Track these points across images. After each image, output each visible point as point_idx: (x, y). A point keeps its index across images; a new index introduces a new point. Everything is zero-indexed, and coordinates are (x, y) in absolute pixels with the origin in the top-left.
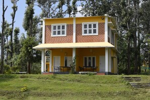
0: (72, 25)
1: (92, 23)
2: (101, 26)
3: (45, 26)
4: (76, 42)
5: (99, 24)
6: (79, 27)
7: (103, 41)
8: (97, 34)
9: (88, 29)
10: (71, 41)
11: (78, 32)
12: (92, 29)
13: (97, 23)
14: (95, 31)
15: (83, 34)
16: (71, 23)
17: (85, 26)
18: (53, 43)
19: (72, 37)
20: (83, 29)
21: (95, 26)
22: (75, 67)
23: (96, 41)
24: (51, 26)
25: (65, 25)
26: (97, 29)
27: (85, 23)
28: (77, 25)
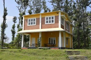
0: (39, 19)
1: (51, 16)
2: (57, 18)
3: (25, 20)
4: (42, 28)
5: (55, 17)
6: (43, 19)
7: (58, 27)
8: (54, 23)
9: (48, 20)
10: (39, 28)
11: (43, 23)
12: (51, 20)
13: (54, 16)
14: (53, 21)
15: (46, 24)
16: (39, 17)
17: (47, 18)
18: (28, 30)
19: (39, 26)
20: (46, 20)
21: (53, 18)
22: (41, 44)
23: (53, 28)
24: (27, 19)
25: (35, 18)
26: (54, 20)
27: (47, 17)
28: (42, 18)
